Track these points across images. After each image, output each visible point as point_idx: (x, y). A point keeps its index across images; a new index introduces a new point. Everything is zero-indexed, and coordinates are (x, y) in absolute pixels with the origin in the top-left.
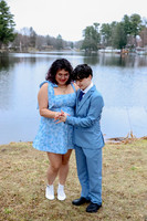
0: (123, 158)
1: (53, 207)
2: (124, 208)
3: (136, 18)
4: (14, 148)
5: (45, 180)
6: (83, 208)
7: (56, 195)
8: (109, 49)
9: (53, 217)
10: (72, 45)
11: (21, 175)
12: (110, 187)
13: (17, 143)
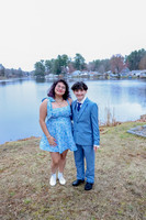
4: (11, 147)
7: (58, 180)
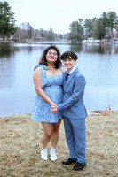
0: (103, 126)
1: (47, 166)
2: (104, 167)
3: (113, 15)
4: (15, 119)
5: (40, 144)
6: (71, 167)
7: (49, 156)
8: (90, 40)
9: (47, 174)
10: (61, 37)
11: (21, 140)
12: (93, 150)
13: (17, 115)
